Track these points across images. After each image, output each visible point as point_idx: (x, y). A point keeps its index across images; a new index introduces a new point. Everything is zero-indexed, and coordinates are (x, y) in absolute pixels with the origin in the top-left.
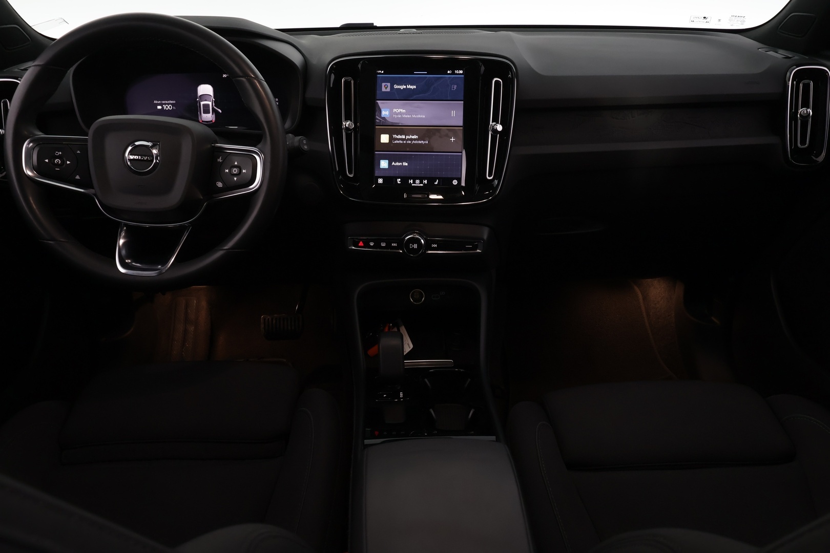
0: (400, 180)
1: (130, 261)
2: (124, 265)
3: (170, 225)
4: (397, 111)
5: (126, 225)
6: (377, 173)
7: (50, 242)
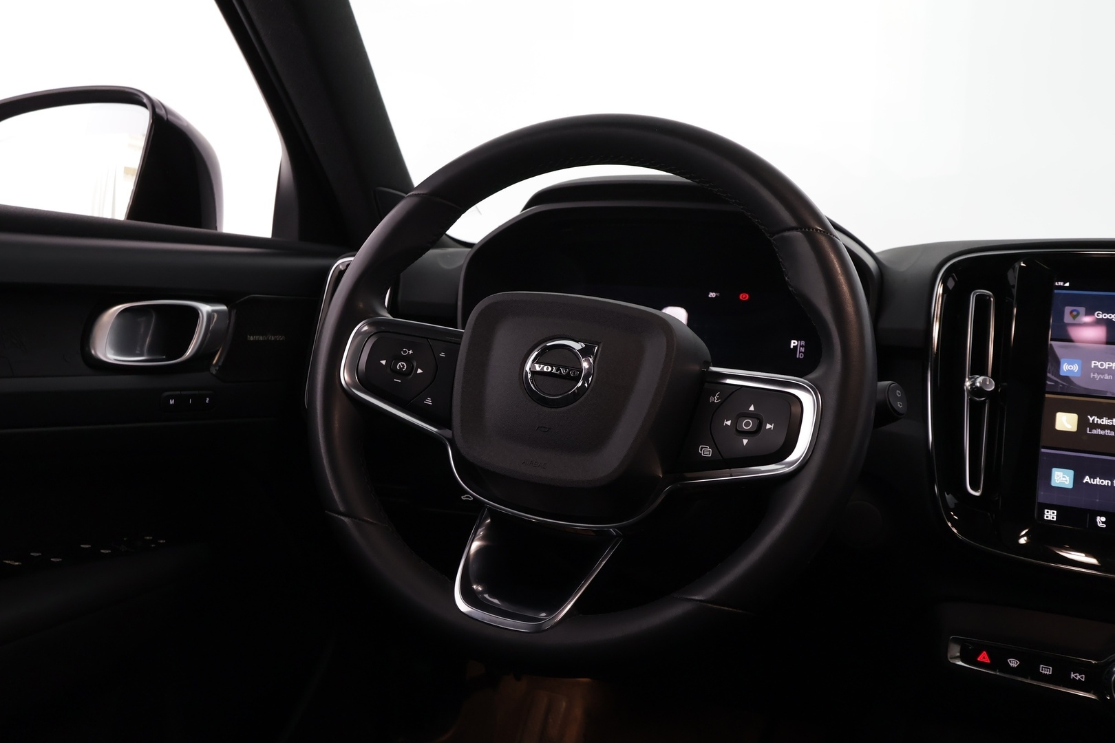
0: (1103, 519)
1: (480, 589)
2: (468, 596)
3: (580, 526)
4: (1102, 365)
5: (494, 513)
6: (1042, 496)
7: (342, 518)
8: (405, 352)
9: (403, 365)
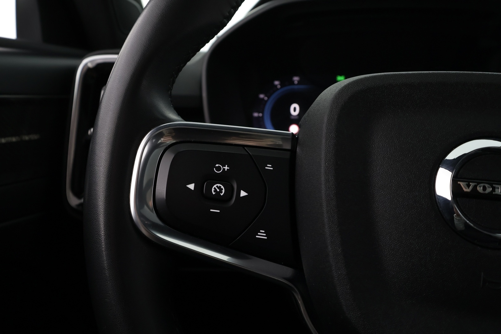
8: (218, 169)
9: (219, 188)
